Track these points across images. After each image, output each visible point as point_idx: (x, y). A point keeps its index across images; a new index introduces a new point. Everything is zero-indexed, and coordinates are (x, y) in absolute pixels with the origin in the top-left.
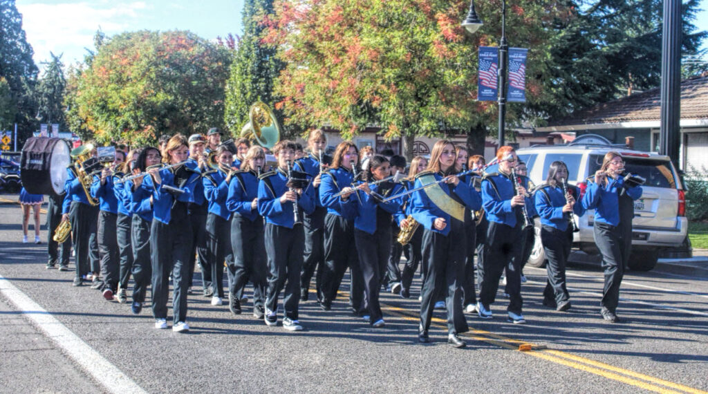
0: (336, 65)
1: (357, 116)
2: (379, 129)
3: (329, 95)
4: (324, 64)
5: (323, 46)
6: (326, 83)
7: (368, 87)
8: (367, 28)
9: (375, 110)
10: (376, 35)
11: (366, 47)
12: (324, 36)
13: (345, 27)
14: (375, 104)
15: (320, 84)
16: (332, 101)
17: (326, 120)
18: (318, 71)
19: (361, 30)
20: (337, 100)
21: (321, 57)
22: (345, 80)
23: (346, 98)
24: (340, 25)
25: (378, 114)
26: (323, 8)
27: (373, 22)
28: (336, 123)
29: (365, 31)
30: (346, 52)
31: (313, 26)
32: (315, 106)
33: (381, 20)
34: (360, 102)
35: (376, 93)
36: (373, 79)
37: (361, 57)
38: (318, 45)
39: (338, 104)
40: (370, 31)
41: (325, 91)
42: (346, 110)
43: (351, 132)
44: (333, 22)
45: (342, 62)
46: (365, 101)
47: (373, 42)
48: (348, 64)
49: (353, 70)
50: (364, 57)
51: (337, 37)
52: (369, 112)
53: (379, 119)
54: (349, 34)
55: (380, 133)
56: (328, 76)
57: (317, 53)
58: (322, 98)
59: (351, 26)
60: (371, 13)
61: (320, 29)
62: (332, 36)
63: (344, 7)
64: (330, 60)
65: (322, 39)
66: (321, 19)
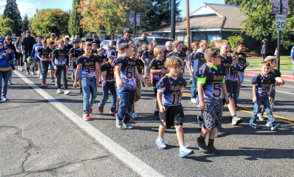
0: (95, 17)
1: (101, 29)
2: (106, 32)
3: (93, 24)
4: (92, 17)
5: (92, 12)
6: (93, 21)
7: (103, 22)
8: (102, 8)
9: (105, 28)
10: (105, 10)
11: (103, 13)
12: (92, 10)
13: (97, 8)
14: (105, 26)
15: (91, 22)
16: (94, 26)
17: (93, 30)
18: (91, 18)
19: (101, 8)
20: (95, 25)
21: (91, 15)
22: (97, 21)
23: (98, 25)
24: (96, 7)
25: (105, 29)
26: (92, 3)
27: (104, 7)
28: (95, 31)
29: (102, 9)
30: (98, 14)
31: (89, 8)
32: (90, 27)
33: (106, 6)
34: (101, 26)
35: (105, 24)
36: (104, 20)
37: (101, 15)
38: (91, 12)
39: (96, 27)
40: (103, 9)
41: (93, 23)
42: (98, 28)
43: (99, 33)
44: (94, 7)
45: (96, 16)
46: (102, 26)
47: (104, 11)
48: (98, 17)
49: (99, 18)
50: (102, 15)
51: (95, 10)
52: (103, 28)
53: (106, 30)
54: (98, 10)
55: (106, 33)
56: (93, 20)
57: (91, 14)
58: (92, 25)
59: (99, 8)
60: (103, 5)
61: (91, 9)
62: (94, 10)
63: (97, 3)
64: (94, 16)
65: (92, 11)
66: (91, 6)
